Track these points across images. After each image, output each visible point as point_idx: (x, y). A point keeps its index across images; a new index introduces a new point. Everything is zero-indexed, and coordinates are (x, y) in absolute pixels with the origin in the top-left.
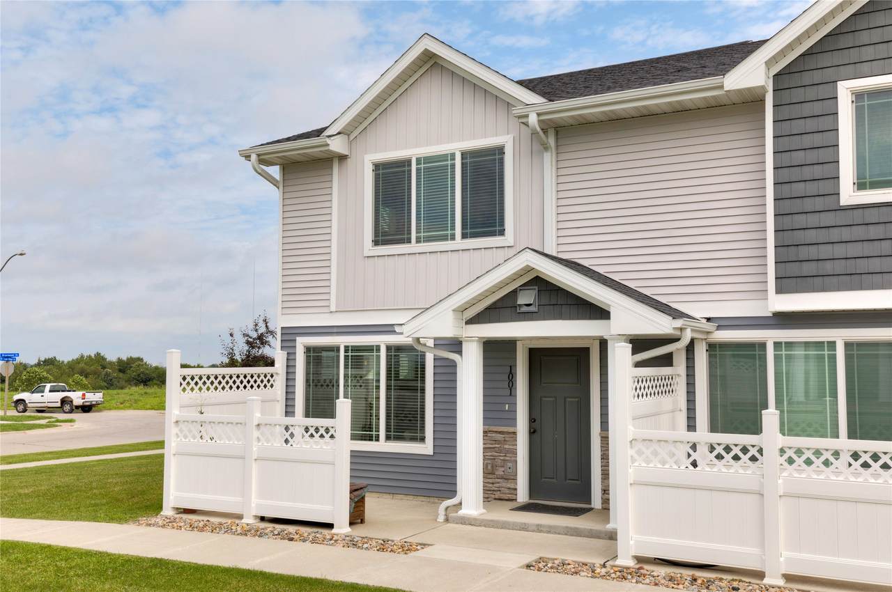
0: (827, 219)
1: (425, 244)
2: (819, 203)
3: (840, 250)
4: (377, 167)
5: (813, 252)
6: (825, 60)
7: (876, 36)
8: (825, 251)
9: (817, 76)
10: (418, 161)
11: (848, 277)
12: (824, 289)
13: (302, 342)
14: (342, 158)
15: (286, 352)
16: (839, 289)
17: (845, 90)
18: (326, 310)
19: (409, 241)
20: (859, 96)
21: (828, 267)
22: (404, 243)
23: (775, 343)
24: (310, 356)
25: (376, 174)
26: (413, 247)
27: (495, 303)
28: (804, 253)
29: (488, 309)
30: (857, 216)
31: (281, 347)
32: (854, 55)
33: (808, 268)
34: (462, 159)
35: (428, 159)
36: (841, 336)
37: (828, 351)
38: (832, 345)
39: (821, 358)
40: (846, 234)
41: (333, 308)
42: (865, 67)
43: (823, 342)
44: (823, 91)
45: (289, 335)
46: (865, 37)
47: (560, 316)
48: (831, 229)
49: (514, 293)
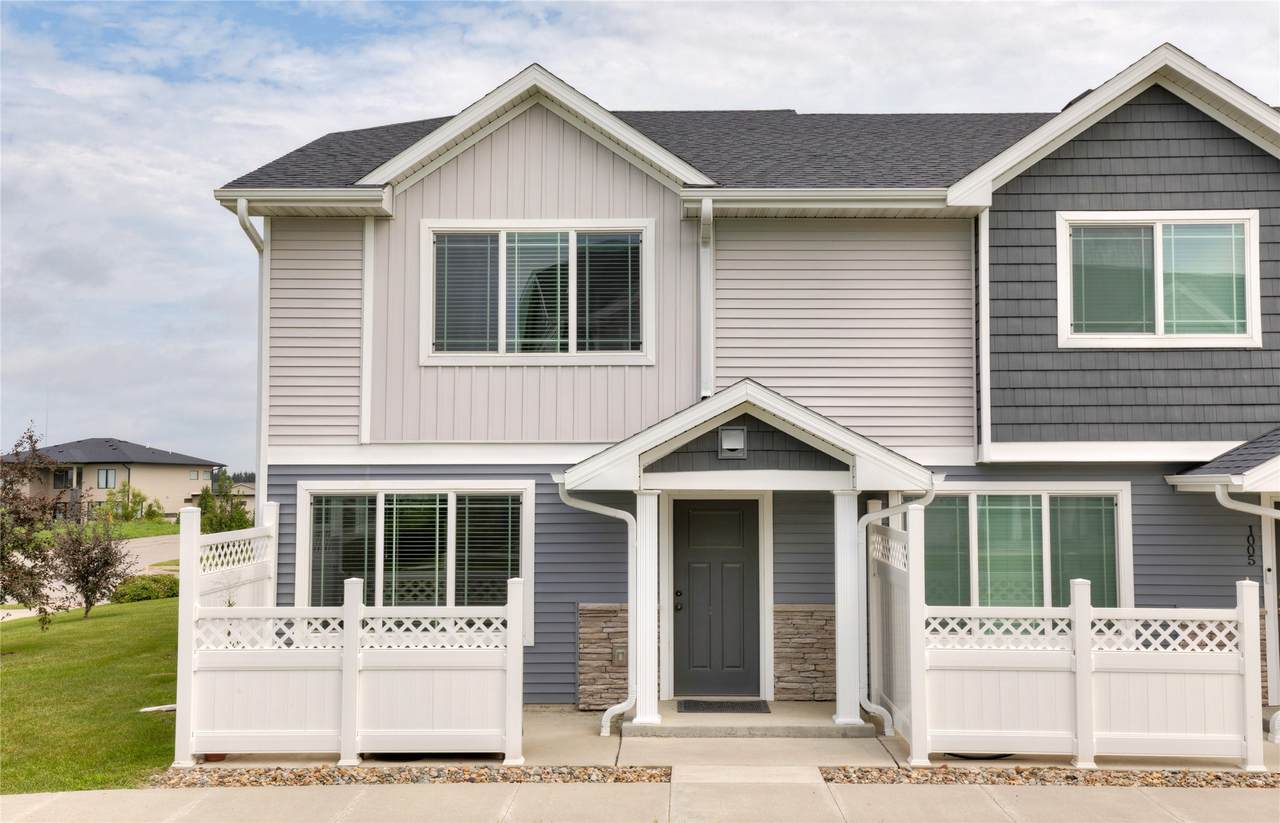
0: (1045, 361)
1: (520, 354)
2: (1036, 344)
3: (1057, 397)
4: (440, 238)
5: (1030, 397)
6: (1044, 185)
7: (1094, 167)
8: (1042, 397)
9: (1035, 202)
10: (510, 237)
11: (1065, 426)
12: (1040, 438)
13: (306, 489)
14: (382, 219)
15: (278, 504)
16: (1056, 439)
17: (1064, 220)
18: (353, 441)
19: (494, 348)
20: (1076, 230)
21: (1045, 415)
22: (485, 350)
23: (978, 496)
24: (321, 509)
25: (438, 249)
26: (501, 356)
27: (686, 445)
28: (1021, 397)
29: (676, 453)
30: (1075, 360)
31: (268, 495)
32: (1072, 184)
33: (1024, 415)
34: (578, 241)
35: (525, 237)
36: (1046, 489)
37: (1033, 505)
38: (1037, 499)
39: (1025, 513)
40: (1063, 379)
41: (366, 438)
42: (1083, 199)
43: (1028, 496)
44: (1041, 220)
45: (284, 480)
46: (1082, 167)
47: (777, 466)
48: (1048, 373)
49: (714, 435)
